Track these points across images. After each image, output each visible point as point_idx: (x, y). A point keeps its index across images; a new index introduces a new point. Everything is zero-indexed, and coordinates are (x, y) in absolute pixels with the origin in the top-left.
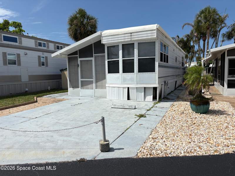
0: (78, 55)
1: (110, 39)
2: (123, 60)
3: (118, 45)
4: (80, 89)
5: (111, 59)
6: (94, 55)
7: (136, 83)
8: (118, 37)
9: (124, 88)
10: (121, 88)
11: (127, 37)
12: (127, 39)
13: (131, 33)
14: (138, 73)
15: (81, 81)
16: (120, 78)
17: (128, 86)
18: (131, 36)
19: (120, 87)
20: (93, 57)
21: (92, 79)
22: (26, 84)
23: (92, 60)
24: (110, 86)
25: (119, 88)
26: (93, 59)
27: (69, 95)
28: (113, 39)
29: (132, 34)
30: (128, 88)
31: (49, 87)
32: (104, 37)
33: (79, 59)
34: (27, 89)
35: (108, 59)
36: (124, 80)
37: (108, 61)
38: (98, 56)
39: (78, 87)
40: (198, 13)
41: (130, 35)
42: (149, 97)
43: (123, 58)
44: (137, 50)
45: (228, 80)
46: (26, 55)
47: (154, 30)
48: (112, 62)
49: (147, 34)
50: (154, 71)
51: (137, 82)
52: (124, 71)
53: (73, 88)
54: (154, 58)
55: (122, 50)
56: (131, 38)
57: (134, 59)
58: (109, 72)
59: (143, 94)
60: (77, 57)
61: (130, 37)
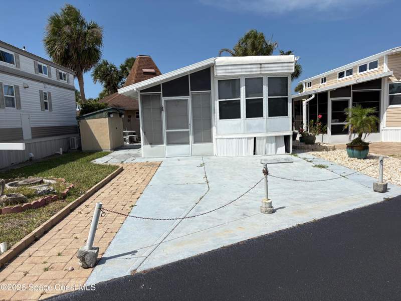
0: (162, 92)
1: (228, 69)
2: (246, 100)
3: (240, 79)
4: (165, 145)
5: (226, 99)
6: (190, 92)
7: (265, 131)
8: (242, 69)
9: (249, 138)
10: (244, 139)
11: (254, 70)
12: (255, 72)
13: (261, 64)
14: (268, 117)
15: (166, 132)
16: (242, 125)
17: (255, 135)
18: (261, 68)
19: (241, 138)
20: (189, 95)
21: (188, 128)
22: (30, 143)
23: (186, 101)
24: (224, 137)
25: (240, 140)
26: (189, 98)
27: (143, 156)
28: (233, 71)
29: (263, 66)
30: (255, 138)
31: (61, 149)
32: (219, 66)
33: (162, 98)
34: (32, 155)
35: (219, 99)
36: (249, 128)
37: (220, 102)
38: (199, 94)
39: (162, 143)
40: (243, 36)
41: (259, 66)
42: (281, 148)
43: (246, 97)
44: (267, 87)
45: (332, 126)
46: (25, 88)
47: (292, 62)
48: (226, 103)
49: (282, 67)
50: (287, 115)
51: (267, 129)
52: (248, 115)
53: (151, 144)
54: (287, 98)
55: (245, 87)
56: (261, 71)
57: (262, 99)
58: (221, 118)
59: (274, 145)
60: (159, 96)
61: (259, 69)
